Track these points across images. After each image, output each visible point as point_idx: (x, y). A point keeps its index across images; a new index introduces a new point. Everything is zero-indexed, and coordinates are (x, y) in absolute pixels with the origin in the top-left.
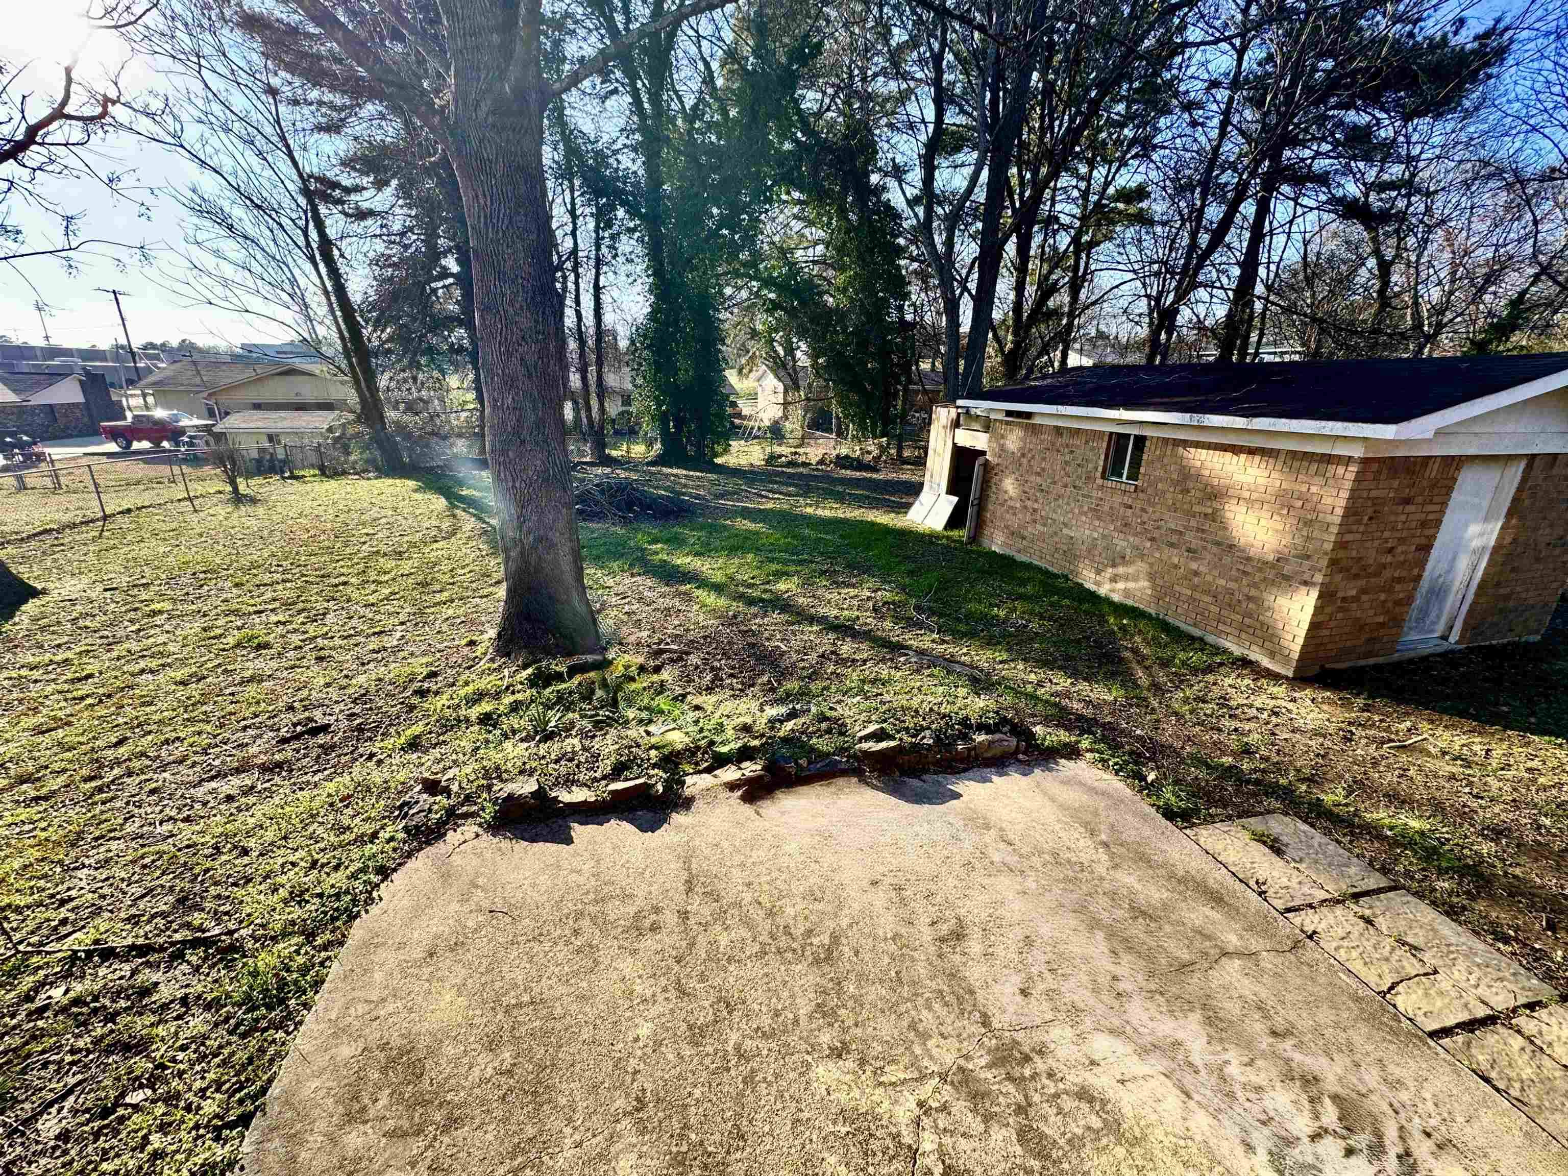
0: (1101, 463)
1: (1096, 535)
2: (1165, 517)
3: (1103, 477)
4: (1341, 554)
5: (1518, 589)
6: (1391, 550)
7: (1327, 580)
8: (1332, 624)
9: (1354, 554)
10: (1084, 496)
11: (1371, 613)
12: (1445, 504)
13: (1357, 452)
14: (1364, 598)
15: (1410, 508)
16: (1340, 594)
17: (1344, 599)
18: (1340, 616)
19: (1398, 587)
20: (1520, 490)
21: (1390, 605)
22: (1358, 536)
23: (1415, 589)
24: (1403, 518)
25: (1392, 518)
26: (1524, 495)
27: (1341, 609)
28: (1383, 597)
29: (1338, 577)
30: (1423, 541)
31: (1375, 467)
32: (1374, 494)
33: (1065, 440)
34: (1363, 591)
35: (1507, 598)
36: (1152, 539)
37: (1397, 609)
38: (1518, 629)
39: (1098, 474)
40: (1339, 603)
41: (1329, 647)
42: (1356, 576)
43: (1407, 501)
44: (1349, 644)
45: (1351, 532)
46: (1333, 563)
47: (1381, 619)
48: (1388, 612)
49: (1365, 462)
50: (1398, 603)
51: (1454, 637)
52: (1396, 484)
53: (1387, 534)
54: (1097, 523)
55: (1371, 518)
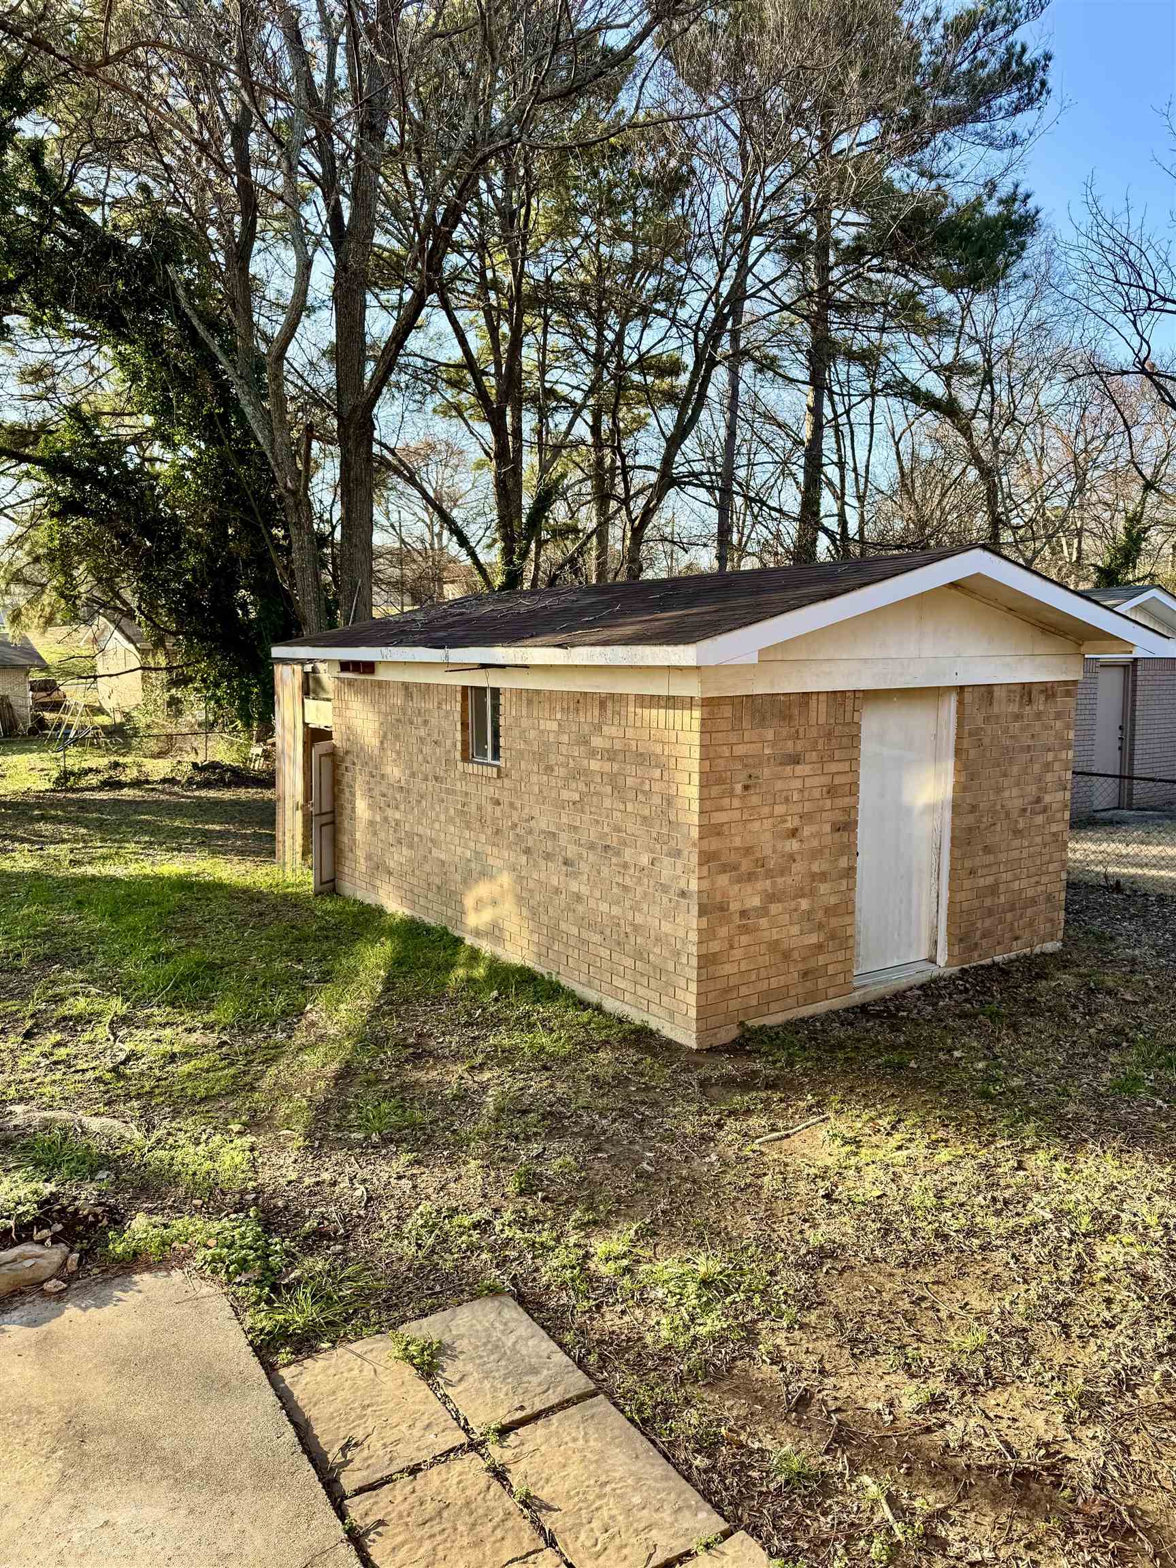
0: (459, 736)
1: (468, 854)
2: (536, 813)
3: (465, 758)
4: (714, 844)
5: (1005, 877)
6: (794, 833)
7: (706, 884)
8: (737, 953)
9: (738, 842)
10: (448, 791)
11: (795, 930)
12: (854, 760)
13: (691, 688)
14: (775, 908)
15: (800, 770)
16: (735, 906)
17: (744, 914)
18: (745, 939)
19: (824, 888)
20: (959, 737)
21: (820, 915)
22: (736, 815)
23: (851, 889)
24: (797, 784)
25: (779, 785)
26: (966, 744)
27: (744, 929)
28: (804, 904)
29: (723, 880)
30: (841, 817)
31: (727, 711)
32: (740, 750)
33: (417, 703)
34: (771, 898)
35: (993, 890)
36: (527, 851)
37: (834, 922)
38: (1026, 935)
39: (458, 756)
40: (737, 920)
41: (744, 991)
42: (751, 877)
43: (795, 760)
44: (774, 983)
45: (721, 809)
46: (707, 858)
47: (813, 939)
48: (820, 926)
49: (708, 703)
50: (830, 911)
51: (942, 959)
52: (769, 734)
53: (780, 809)
54: (467, 834)
55: (746, 788)
